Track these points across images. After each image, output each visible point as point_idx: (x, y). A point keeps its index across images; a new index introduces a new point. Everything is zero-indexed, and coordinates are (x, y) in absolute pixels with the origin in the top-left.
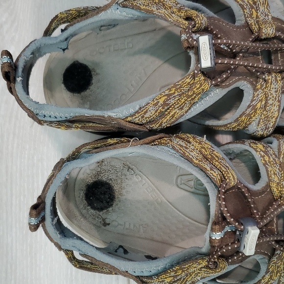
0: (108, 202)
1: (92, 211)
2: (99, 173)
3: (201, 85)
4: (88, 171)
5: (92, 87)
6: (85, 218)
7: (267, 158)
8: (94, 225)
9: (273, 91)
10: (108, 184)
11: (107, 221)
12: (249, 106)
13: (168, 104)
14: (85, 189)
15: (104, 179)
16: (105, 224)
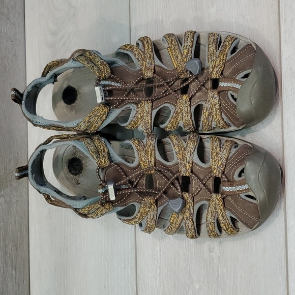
0: (79, 171)
1: (72, 175)
2: (74, 153)
3: (103, 110)
4: (69, 152)
5: (77, 101)
6: (68, 179)
7: (139, 147)
8: (72, 184)
9: (147, 109)
10: (80, 160)
11: (79, 182)
12: (134, 117)
13: (90, 122)
14: (67, 162)
15: (78, 157)
16: (78, 184)
